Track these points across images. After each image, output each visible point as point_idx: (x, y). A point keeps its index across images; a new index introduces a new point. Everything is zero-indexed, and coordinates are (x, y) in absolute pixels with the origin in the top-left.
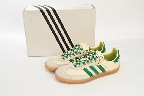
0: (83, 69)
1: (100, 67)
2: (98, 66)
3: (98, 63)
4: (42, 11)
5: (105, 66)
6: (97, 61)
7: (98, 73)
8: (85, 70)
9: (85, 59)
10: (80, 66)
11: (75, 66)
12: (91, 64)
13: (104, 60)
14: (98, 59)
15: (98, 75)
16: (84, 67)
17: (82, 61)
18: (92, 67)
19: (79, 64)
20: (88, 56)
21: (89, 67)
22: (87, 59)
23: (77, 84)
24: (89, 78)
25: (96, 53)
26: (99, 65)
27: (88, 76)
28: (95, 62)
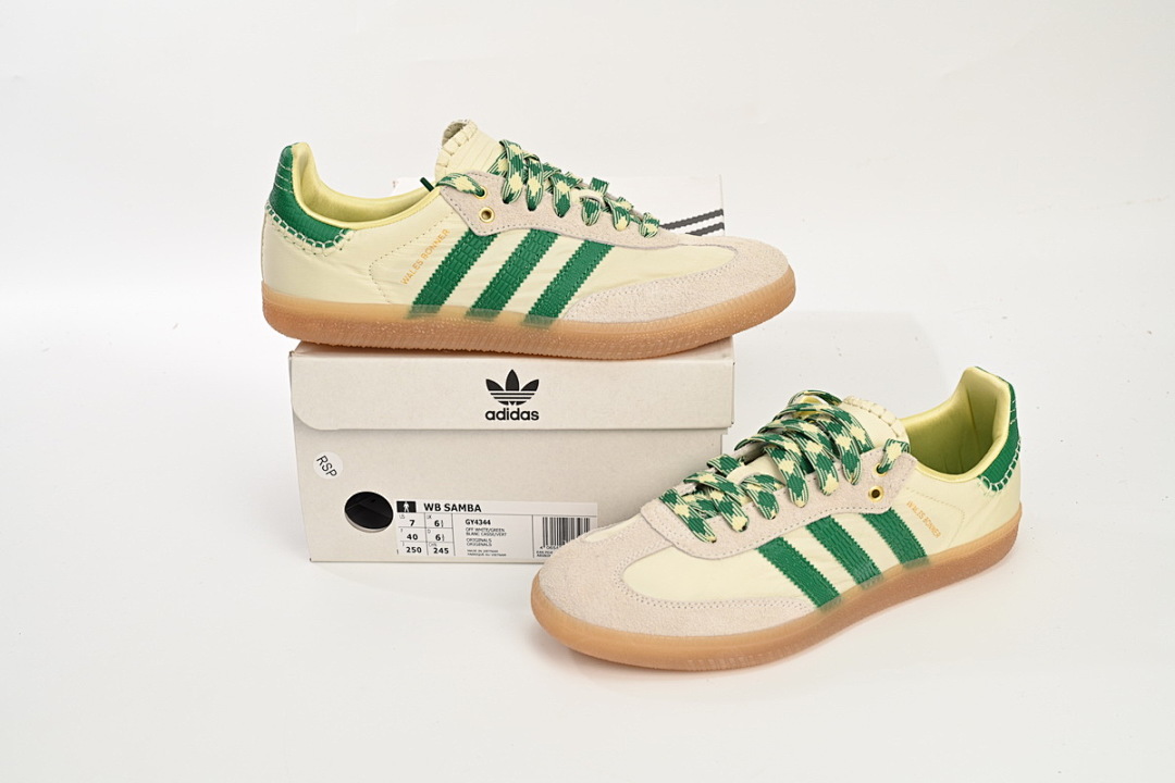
0: (761, 549)
1: (889, 525)
2: (871, 518)
3: (876, 494)
4: (720, 213)
5: (922, 514)
6: (863, 480)
7: (874, 571)
8: (780, 554)
9: (762, 466)
10: (738, 522)
11: (696, 525)
12: (816, 506)
13: (918, 466)
14: (868, 462)
15: (873, 586)
16: (765, 530)
17: (749, 487)
18: (828, 532)
19: (725, 509)
20: (789, 445)
21: (809, 527)
22: (788, 466)
23: (719, 670)
24: (807, 619)
25: (847, 417)
26: (879, 506)
27: (799, 605)
28: (848, 485)
